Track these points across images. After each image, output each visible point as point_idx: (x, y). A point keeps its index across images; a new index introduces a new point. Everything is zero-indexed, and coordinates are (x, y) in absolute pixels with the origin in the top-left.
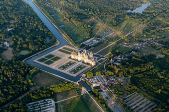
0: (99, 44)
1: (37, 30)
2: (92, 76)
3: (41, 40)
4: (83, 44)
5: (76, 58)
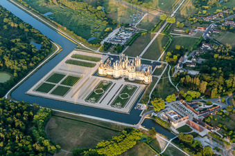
1: (5, 27)
2: (163, 106)
3: (24, 47)
4: (106, 43)
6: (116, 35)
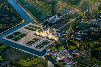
0: (60, 21)
1: (4, 9)
2: (56, 51)
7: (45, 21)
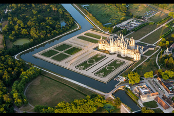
0: (141, 27)
1: (48, 10)
2: (138, 81)
3: (51, 23)
4: (116, 27)
5: (107, 49)
6: (128, 23)
7: (114, 27)
